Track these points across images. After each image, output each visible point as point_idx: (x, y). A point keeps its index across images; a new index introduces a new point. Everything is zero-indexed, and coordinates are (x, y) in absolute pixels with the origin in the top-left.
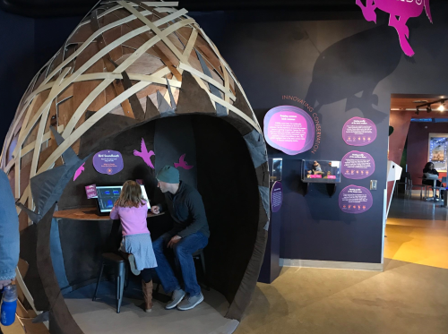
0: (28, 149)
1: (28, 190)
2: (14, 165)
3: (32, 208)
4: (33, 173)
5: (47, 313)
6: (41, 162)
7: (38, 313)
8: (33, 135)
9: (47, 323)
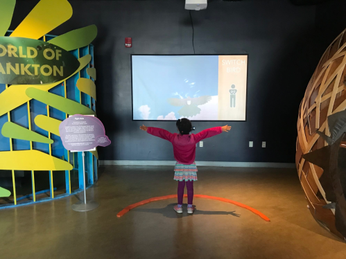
0: (327, 97)
1: (326, 124)
2: (316, 108)
3: (328, 134)
4: (330, 113)
5: (334, 204)
6: (335, 107)
7: (328, 202)
8: (330, 88)
9: (333, 211)
